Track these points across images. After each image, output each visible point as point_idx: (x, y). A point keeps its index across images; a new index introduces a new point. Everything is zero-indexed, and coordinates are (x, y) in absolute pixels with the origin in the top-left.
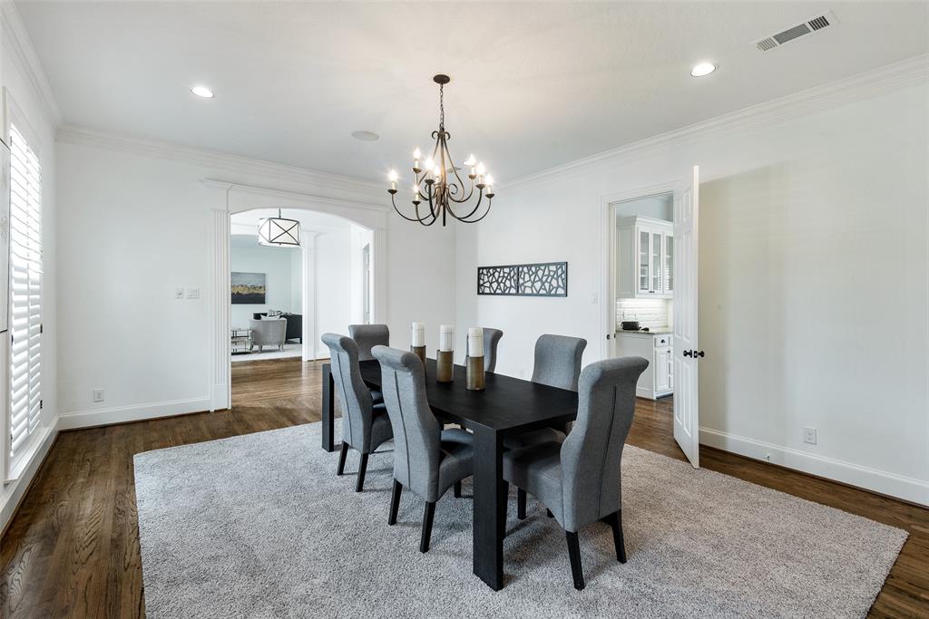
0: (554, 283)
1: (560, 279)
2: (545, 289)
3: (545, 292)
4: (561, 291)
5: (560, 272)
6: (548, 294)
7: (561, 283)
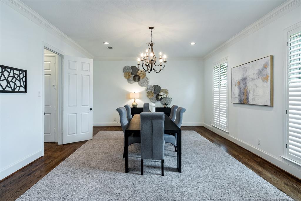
0: (18, 83)
1: (21, 81)
2: (11, 87)
3: (10, 90)
4: (22, 89)
5: (21, 76)
6: (13, 91)
7: (22, 84)
